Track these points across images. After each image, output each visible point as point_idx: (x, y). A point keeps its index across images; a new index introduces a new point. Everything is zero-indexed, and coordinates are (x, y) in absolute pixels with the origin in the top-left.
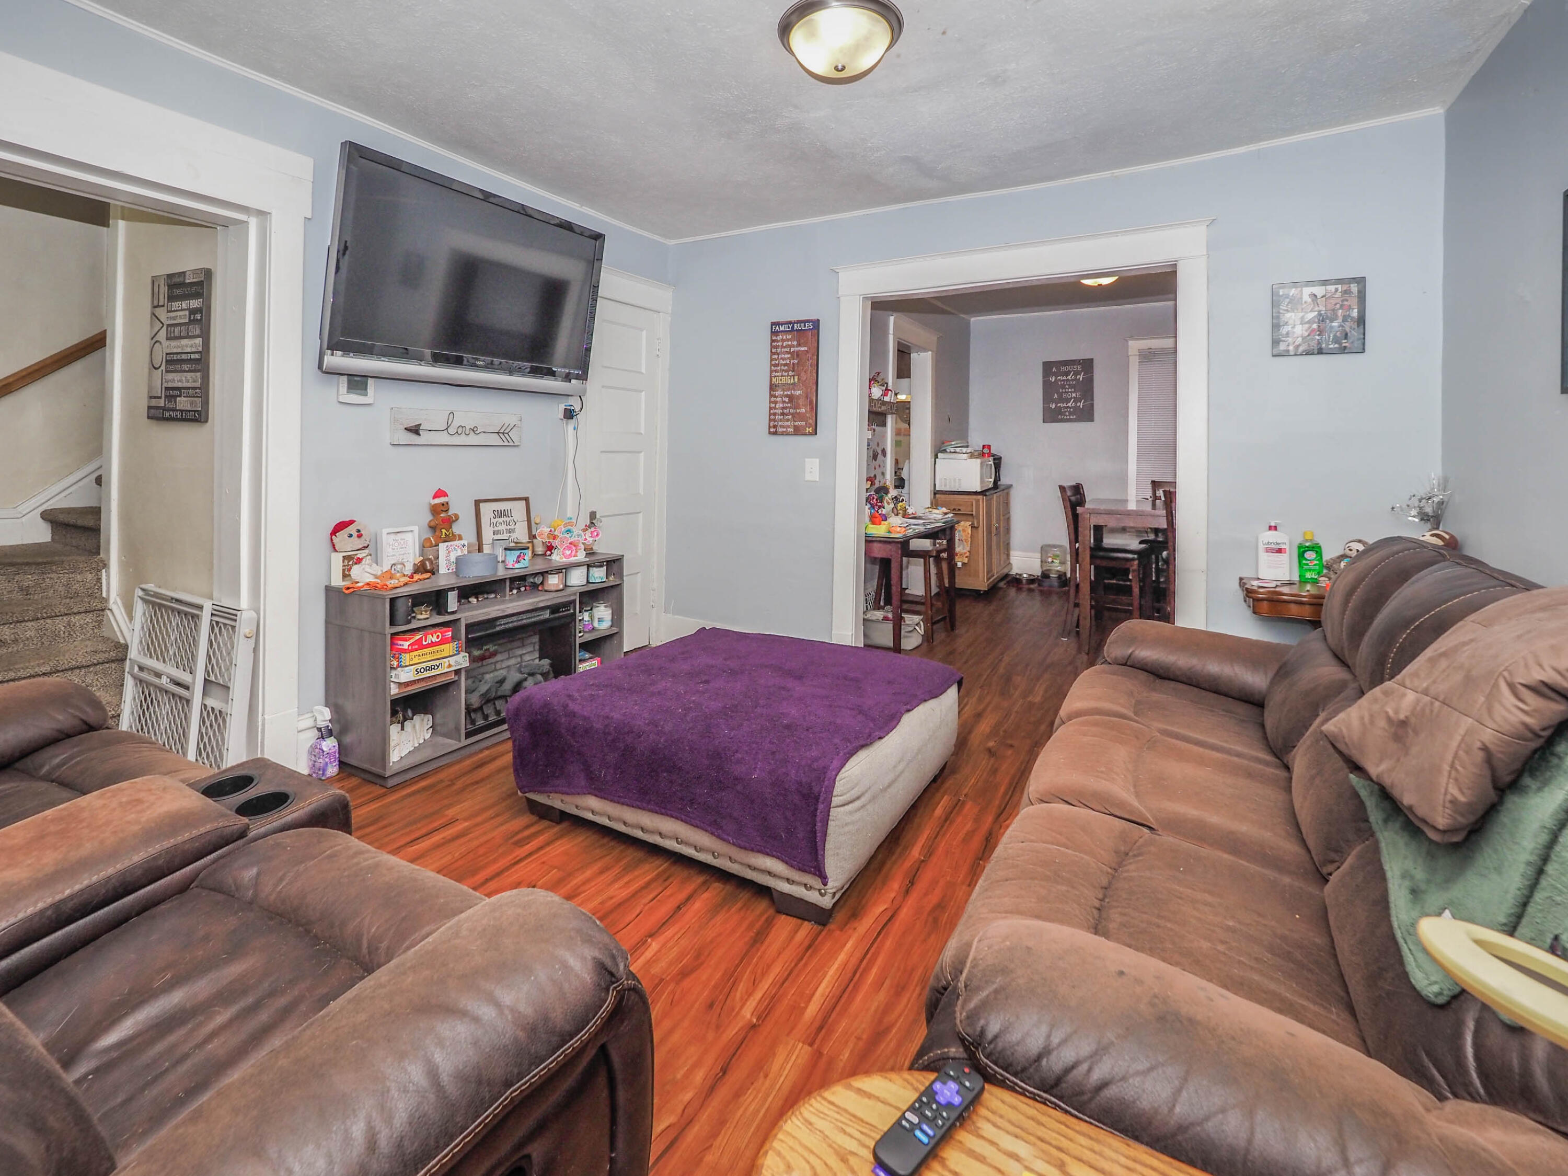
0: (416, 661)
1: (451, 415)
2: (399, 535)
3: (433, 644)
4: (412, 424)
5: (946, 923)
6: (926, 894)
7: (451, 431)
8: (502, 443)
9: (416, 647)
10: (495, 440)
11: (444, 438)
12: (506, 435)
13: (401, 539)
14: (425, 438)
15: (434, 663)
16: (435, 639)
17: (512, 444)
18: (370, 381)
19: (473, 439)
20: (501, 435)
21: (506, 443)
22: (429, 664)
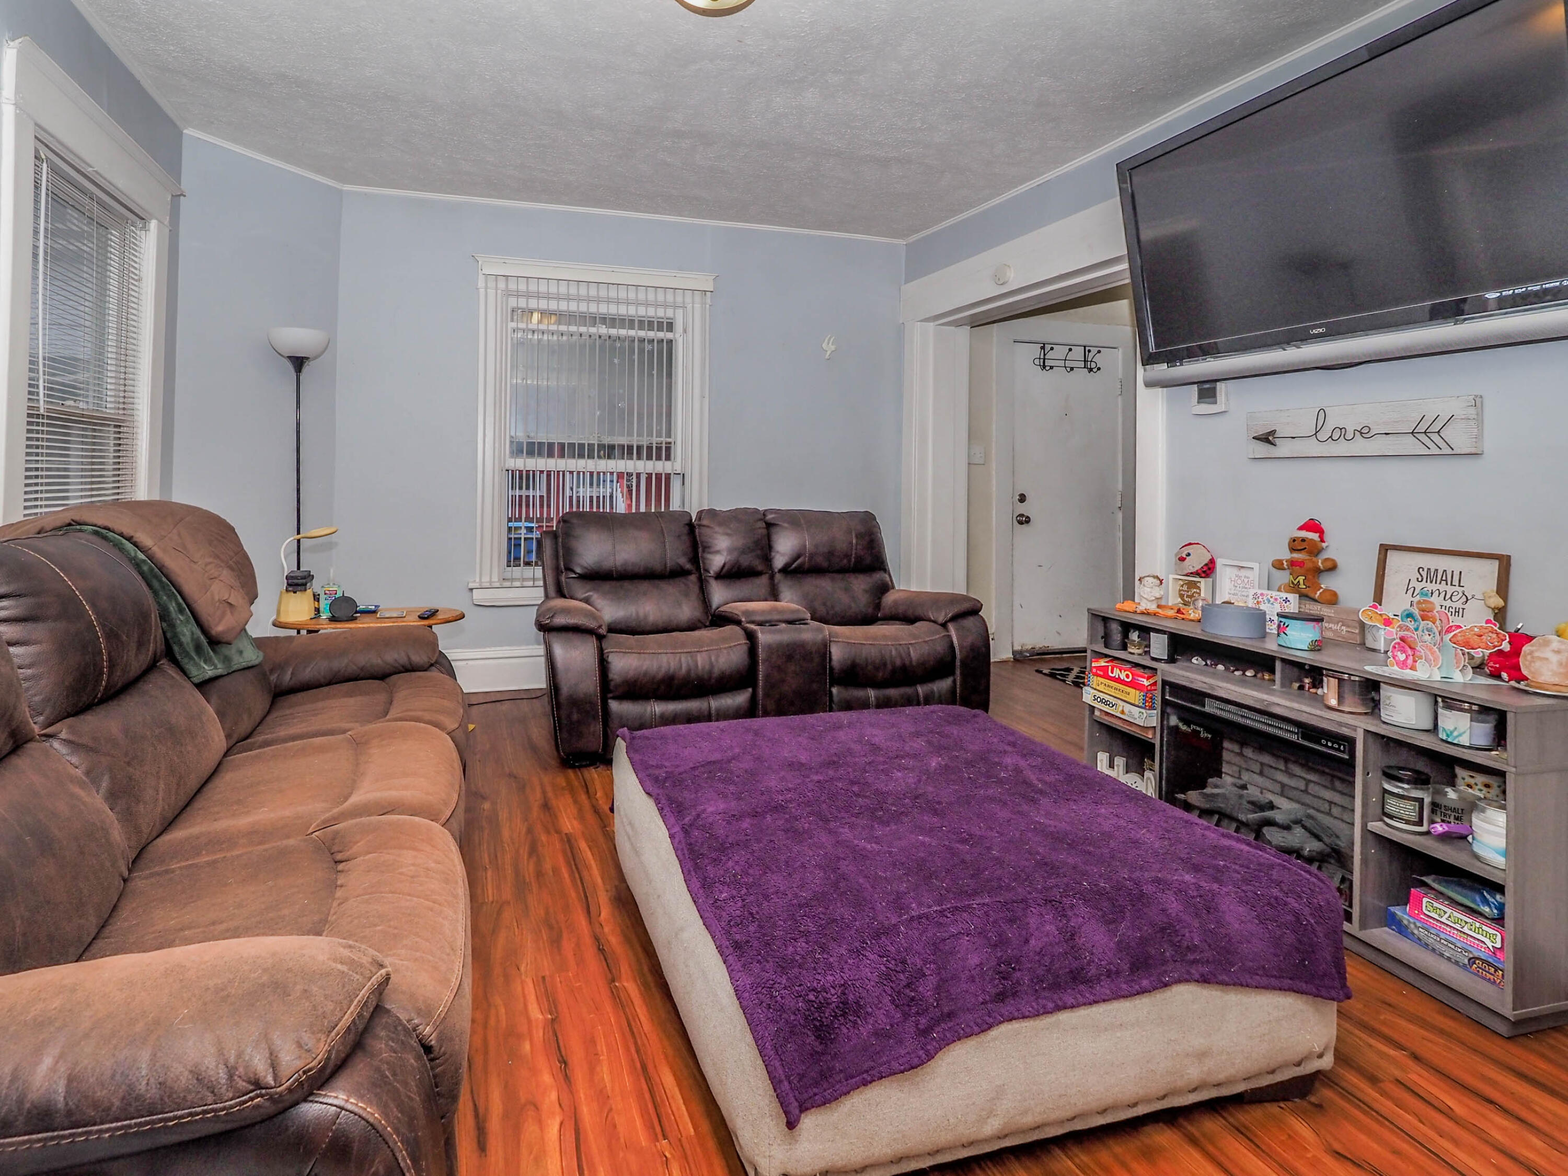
0: (1101, 688)
1: (1322, 414)
2: (1242, 570)
3: (1118, 680)
4: (1262, 431)
5: (540, 931)
6: (578, 945)
7: (1323, 436)
8: (1427, 452)
9: (1101, 673)
10: (1410, 445)
11: (1313, 448)
12: (1435, 437)
13: (1245, 577)
14: (1284, 448)
15: (1111, 699)
16: (1123, 676)
17: (1449, 451)
18: (1220, 386)
19: (1360, 446)
20: (1423, 437)
21: (1436, 451)
22: (1107, 698)
